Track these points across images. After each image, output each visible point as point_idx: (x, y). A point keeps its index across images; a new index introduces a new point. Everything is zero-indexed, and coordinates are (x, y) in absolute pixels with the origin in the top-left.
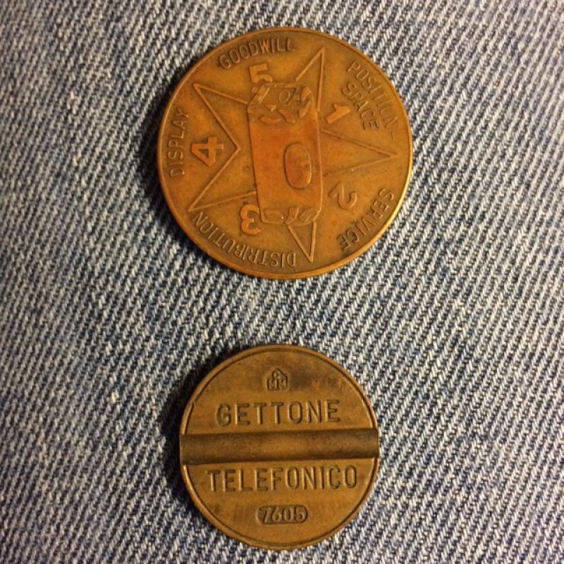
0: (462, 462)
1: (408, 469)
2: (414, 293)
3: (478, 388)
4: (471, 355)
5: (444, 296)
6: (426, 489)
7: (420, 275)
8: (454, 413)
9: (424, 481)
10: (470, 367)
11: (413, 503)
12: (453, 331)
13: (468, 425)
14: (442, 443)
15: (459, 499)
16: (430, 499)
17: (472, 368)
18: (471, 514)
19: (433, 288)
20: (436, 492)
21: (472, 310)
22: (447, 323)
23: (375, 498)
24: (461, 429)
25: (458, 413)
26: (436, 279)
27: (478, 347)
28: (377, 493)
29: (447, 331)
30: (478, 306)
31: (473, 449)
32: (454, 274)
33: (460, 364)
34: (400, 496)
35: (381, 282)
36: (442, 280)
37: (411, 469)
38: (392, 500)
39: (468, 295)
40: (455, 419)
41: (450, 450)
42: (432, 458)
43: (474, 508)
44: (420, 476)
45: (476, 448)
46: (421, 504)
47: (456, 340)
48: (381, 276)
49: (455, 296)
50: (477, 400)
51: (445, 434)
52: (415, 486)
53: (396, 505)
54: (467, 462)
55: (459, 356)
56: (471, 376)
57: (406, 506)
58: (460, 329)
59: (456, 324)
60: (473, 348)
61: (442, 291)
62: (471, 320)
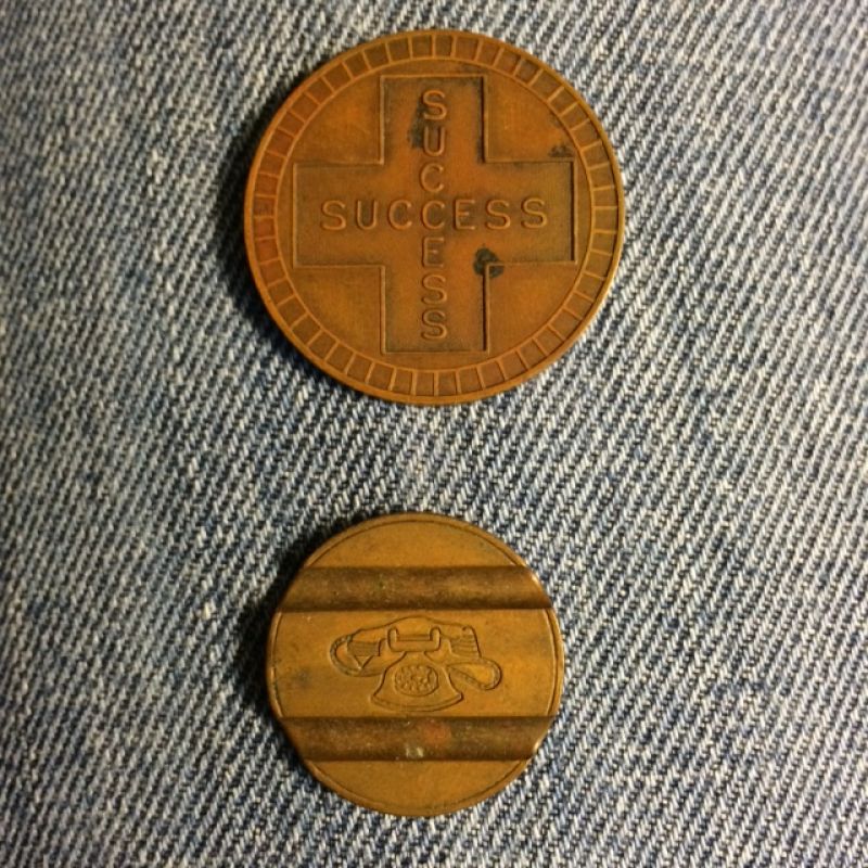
0: (725, 722)
1: (644, 730)
2: (660, 468)
3: (750, 613)
4: (742, 564)
5: (704, 475)
6: (671, 761)
7: (670, 442)
8: (715, 650)
9: (668, 749)
10: (739, 581)
11: (651, 781)
12: (717, 528)
13: (735, 668)
14: (695, 694)
15: (719, 777)
16: (677, 776)
17: (743, 584)
18: (735, 800)
19: (688, 462)
20: (685, 766)
21: (744, 497)
22: (707, 515)
23: (596, 772)
24: (724, 672)
25: (720, 649)
26: (692, 449)
27: (752, 551)
28: (599, 764)
29: (707, 527)
30: (754, 491)
31: (741, 703)
32: (720, 443)
33: (725, 577)
34: (632, 770)
35: (611, 451)
36: (702, 451)
37: (649, 731)
38: (619, 775)
39: (739, 474)
40: (715, 659)
41: (707, 703)
42: (681, 715)
43: (741, 790)
44: (662, 741)
45: (746, 702)
46: (663, 783)
47: (720, 541)
48: (611, 443)
49: (720, 475)
50: (749, 631)
51: (700, 680)
52: (654, 756)
53: (626, 783)
54: (732, 721)
55: (724, 565)
56: (741, 595)
57: (640, 785)
58: (726, 524)
59: (721, 517)
60: (745, 553)
61: (701, 467)
62: (742, 511)
